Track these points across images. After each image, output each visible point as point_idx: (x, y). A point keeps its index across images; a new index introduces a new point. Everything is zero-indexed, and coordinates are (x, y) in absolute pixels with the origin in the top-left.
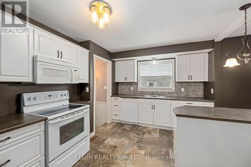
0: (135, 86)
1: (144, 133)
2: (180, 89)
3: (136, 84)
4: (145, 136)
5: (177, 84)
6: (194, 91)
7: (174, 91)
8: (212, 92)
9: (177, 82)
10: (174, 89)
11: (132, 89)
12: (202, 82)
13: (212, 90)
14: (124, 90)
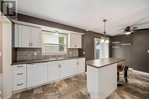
0: (39, 51)
1: (57, 88)
2: (69, 52)
3: (40, 49)
4: (59, 90)
5: (68, 50)
6: (75, 53)
7: (67, 54)
8: (84, 53)
9: (68, 49)
10: (67, 52)
11: (35, 54)
12: (78, 49)
13: (84, 52)
14: (26, 55)
